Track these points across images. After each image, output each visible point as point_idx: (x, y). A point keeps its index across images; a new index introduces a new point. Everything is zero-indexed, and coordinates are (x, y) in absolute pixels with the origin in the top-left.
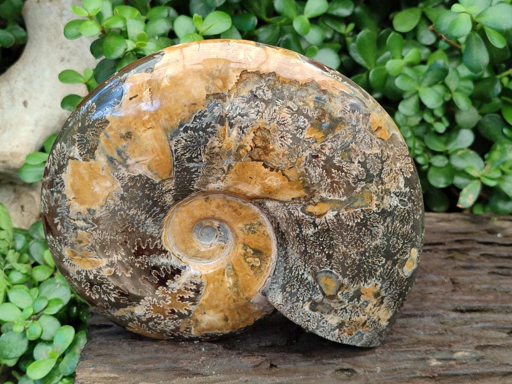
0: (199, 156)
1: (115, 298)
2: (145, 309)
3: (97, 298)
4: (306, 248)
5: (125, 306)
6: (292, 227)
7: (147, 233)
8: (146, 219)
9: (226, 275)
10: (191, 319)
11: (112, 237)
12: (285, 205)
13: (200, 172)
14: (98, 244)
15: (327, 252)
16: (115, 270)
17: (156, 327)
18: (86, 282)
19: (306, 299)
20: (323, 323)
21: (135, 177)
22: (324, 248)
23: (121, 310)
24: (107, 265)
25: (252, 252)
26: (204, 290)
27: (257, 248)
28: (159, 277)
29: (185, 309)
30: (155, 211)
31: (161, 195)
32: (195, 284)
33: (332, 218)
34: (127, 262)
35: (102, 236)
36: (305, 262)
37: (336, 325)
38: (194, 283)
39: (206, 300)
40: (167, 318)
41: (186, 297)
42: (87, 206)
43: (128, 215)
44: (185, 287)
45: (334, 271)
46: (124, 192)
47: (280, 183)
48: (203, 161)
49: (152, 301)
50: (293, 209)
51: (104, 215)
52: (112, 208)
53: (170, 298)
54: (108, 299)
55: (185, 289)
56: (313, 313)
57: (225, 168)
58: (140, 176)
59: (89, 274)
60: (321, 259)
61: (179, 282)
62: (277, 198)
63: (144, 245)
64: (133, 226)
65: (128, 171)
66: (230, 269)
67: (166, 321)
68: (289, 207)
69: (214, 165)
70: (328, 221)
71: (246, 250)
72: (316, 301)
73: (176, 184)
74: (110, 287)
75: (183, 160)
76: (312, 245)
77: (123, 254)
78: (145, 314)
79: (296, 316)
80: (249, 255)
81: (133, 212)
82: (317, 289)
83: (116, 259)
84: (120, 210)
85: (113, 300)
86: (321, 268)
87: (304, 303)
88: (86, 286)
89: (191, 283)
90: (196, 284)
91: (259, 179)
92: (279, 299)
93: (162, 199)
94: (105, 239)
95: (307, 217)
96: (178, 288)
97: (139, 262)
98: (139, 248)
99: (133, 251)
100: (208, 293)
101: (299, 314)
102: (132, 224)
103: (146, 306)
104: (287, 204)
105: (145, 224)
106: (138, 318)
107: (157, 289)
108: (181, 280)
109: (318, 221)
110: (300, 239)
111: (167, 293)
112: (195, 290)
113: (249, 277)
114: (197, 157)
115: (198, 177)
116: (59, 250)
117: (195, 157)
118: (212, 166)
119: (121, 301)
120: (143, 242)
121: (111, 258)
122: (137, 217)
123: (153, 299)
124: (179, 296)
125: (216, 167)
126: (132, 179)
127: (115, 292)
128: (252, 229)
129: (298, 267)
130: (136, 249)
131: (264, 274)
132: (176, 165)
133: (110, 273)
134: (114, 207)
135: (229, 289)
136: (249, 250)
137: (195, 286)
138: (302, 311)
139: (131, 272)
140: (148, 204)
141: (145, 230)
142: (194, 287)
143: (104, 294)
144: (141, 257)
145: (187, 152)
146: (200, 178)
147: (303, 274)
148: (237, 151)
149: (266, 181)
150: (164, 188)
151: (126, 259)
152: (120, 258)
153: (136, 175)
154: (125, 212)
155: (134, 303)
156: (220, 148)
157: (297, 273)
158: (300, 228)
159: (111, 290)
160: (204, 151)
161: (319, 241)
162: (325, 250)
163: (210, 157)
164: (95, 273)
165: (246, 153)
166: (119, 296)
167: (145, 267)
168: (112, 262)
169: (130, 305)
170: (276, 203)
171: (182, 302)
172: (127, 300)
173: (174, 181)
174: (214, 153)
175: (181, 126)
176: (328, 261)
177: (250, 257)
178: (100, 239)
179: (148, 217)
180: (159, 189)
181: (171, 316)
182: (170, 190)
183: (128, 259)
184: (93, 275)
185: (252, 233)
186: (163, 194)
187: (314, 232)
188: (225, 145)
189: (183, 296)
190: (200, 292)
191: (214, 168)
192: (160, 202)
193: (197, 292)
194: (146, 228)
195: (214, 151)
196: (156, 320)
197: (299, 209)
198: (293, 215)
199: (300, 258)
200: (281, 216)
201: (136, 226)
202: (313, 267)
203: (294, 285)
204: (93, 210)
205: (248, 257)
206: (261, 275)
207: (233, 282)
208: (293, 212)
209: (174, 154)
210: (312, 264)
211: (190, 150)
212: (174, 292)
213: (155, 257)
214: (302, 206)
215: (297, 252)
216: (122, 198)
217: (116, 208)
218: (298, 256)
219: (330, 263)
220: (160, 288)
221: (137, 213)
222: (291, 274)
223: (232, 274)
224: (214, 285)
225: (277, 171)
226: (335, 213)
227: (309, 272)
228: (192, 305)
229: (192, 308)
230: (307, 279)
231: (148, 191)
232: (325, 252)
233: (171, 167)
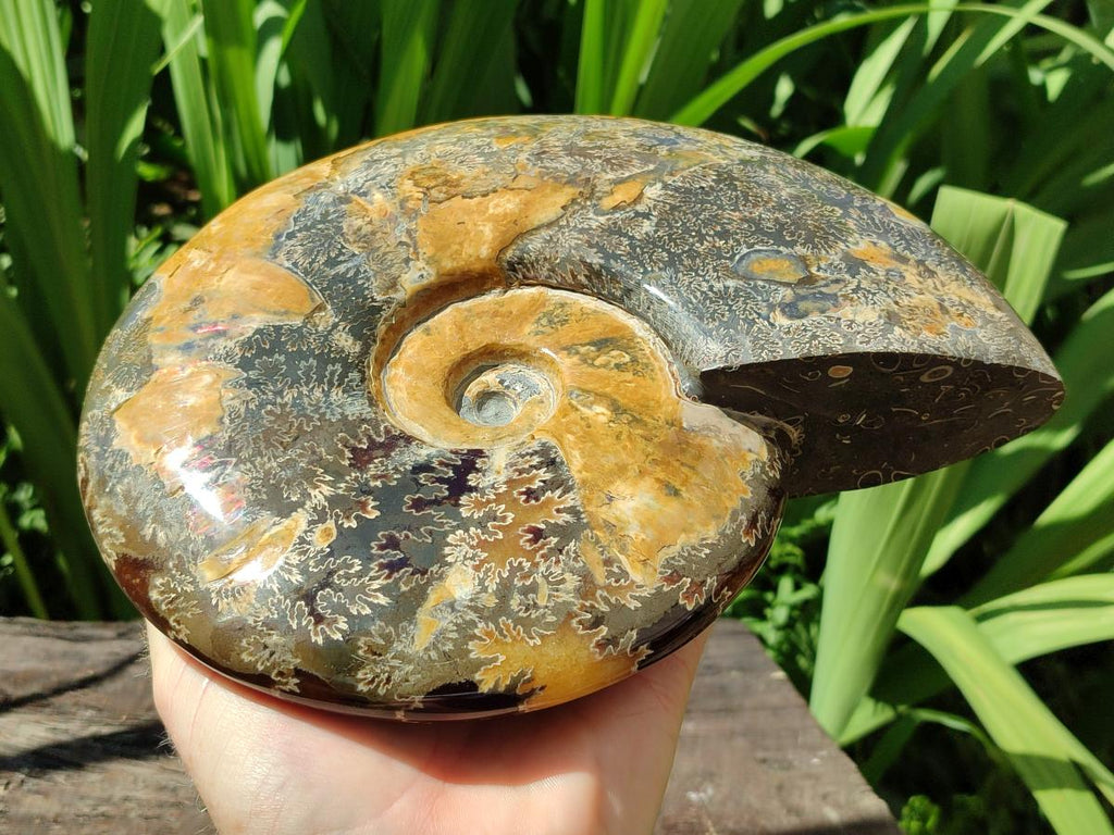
0: (344, 251)
1: (382, 590)
2: (471, 570)
3: (345, 627)
4: (669, 252)
5: (420, 595)
6: (610, 243)
7: (350, 418)
8: (327, 394)
9: (579, 407)
10: (592, 529)
11: (281, 460)
12: (561, 227)
13: (365, 271)
14: (259, 491)
15: (712, 233)
16: (336, 522)
17: (535, 606)
18: (293, 606)
19: (764, 312)
20: (850, 326)
21: (249, 338)
22: (699, 232)
23: (422, 615)
24: (311, 523)
25: (593, 348)
26: (561, 453)
27: (596, 338)
28: (441, 480)
29: (558, 511)
30: (333, 373)
31: (324, 341)
32: (532, 455)
33: (662, 192)
34: (349, 489)
35: (257, 471)
36: (691, 270)
37: (882, 321)
38: (527, 454)
39: (586, 467)
40: (537, 559)
41: (536, 484)
42: (190, 440)
43: (283, 406)
44: (516, 470)
45: (757, 247)
46: (246, 372)
47: (517, 200)
48: (356, 253)
49: (470, 537)
50: (581, 223)
51: (233, 431)
52: (243, 410)
53: (503, 507)
54: (371, 605)
55: (520, 474)
56: (804, 321)
57: (404, 239)
58: (259, 331)
59: (286, 576)
60: (714, 246)
61: (496, 467)
62: (536, 223)
63: (360, 442)
64: (310, 419)
65: (231, 339)
66: (578, 396)
67: (542, 568)
68: (572, 225)
69: (383, 249)
70: (661, 199)
71: (577, 353)
72: (787, 301)
73: (338, 310)
74: (352, 571)
75: (319, 269)
76: (670, 240)
77: (328, 478)
78: (482, 582)
79: (780, 345)
80: (592, 355)
81: (290, 396)
82: (764, 287)
83: (320, 497)
84: (261, 406)
85: (383, 600)
86: (731, 258)
87: (767, 319)
88: (300, 616)
89: (523, 456)
90: (536, 452)
91: (476, 216)
92: (716, 351)
93: (331, 347)
94: (267, 473)
95: (617, 215)
96: (502, 478)
97: (376, 478)
98: (354, 450)
99: (347, 463)
100: (576, 453)
101: (782, 339)
102: (305, 416)
103: (465, 558)
104: (564, 223)
105: (331, 404)
106: (475, 609)
107: (457, 505)
108: (496, 463)
109: (640, 208)
110: (642, 249)
111: (489, 502)
112: (542, 463)
113: (633, 385)
114: (341, 254)
115: (368, 279)
116: (189, 588)
117: (337, 256)
118: (380, 253)
119: (404, 588)
120: (355, 437)
121: (308, 503)
122: (306, 400)
123: (467, 531)
124: (522, 493)
125: (388, 249)
126: (247, 344)
127: (372, 574)
128: (556, 320)
129: (689, 286)
130: (348, 454)
131: (657, 368)
132: (313, 282)
133: (329, 535)
134: (247, 407)
135: (611, 424)
136: (583, 350)
137: (534, 457)
138: (780, 330)
139: (373, 504)
140: (310, 368)
141: (342, 414)
142: (536, 460)
143: (353, 602)
144: (371, 466)
145: (316, 256)
146: (372, 279)
147: (711, 288)
148: (402, 208)
149: (491, 211)
150: (320, 329)
151: (342, 485)
152: (327, 490)
153: (250, 334)
154: (274, 404)
155: (435, 568)
156: (370, 222)
157: (698, 294)
158: (626, 235)
159: (360, 575)
160: (346, 241)
161: (678, 228)
162: (704, 232)
163: (365, 242)
164: (295, 562)
165: (421, 202)
166: (389, 577)
167: (396, 479)
168: (315, 509)
169: (429, 583)
170: (545, 233)
171: (537, 499)
172: (413, 574)
173: (329, 307)
174: (365, 236)
175: (278, 237)
176: (731, 242)
177: (598, 356)
178: (256, 478)
179: (329, 390)
180: (311, 334)
181: (541, 548)
182: (335, 326)
183: (346, 482)
184: (295, 570)
185: (562, 325)
186: (326, 337)
187: (653, 224)
188: (375, 216)
189: (529, 489)
190: (558, 460)
191: (385, 254)
192: (330, 351)
193: (551, 463)
194: (340, 411)
195: (363, 232)
196: (518, 583)
197: (591, 215)
198: (591, 229)
199: (677, 272)
200: (573, 244)
201: (317, 416)
202: (714, 267)
203: (715, 311)
204: (207, 438)
205: (594, 360)
206: (652, 370)
207: (608, 409)
208: (587, 227)
209: (295, 270)
210: (708, 264)
211: (318, 251)
212: (501, 491)
213: (402, 453)
214: (592, 211)
215: (660, 269)
216: (251, 384)
217: (252, 406)
218: (670, 271)
219: (738, 241)
220: (464, 499)
221: (300, 393)
222: (691, 303)
223: (592, 399)
224: (573, 433)
225: (495, 191)
226: (659, 185)
227: (718, 277)
228: (564, 493)
229: (570, 500)
230: (726, 288)
231: (293, 346)
232: (707, 234)
233: (305, 288)
